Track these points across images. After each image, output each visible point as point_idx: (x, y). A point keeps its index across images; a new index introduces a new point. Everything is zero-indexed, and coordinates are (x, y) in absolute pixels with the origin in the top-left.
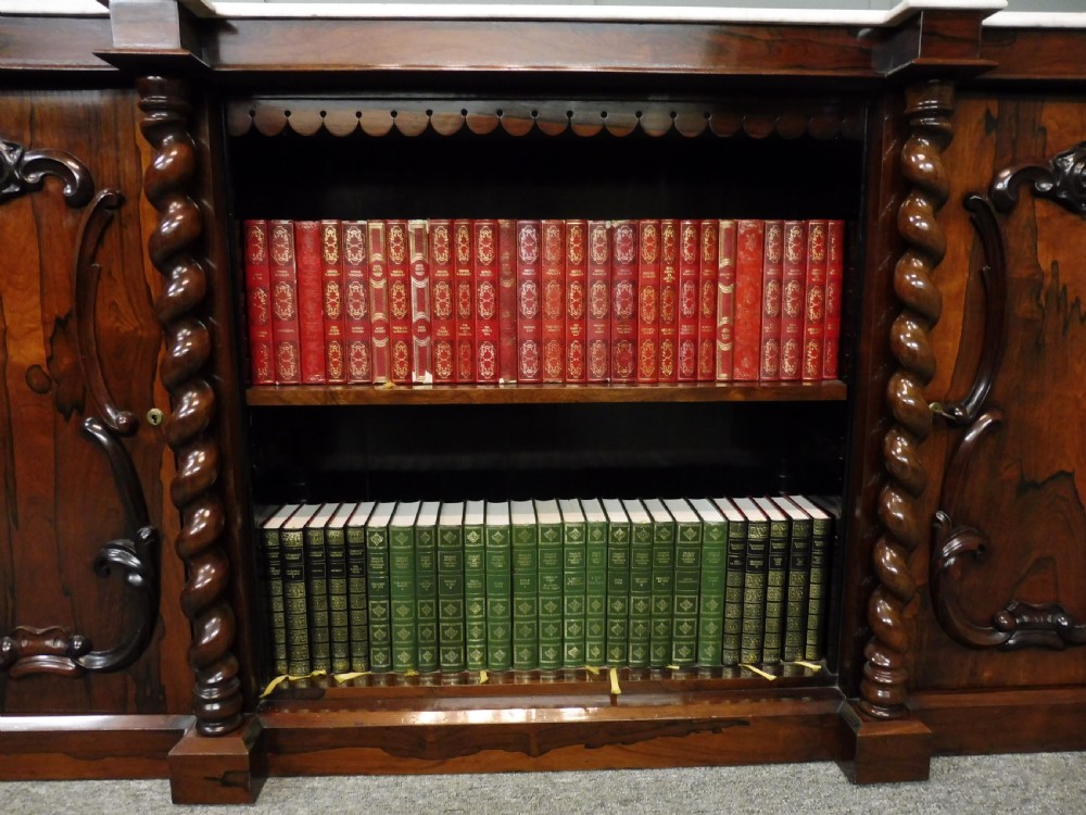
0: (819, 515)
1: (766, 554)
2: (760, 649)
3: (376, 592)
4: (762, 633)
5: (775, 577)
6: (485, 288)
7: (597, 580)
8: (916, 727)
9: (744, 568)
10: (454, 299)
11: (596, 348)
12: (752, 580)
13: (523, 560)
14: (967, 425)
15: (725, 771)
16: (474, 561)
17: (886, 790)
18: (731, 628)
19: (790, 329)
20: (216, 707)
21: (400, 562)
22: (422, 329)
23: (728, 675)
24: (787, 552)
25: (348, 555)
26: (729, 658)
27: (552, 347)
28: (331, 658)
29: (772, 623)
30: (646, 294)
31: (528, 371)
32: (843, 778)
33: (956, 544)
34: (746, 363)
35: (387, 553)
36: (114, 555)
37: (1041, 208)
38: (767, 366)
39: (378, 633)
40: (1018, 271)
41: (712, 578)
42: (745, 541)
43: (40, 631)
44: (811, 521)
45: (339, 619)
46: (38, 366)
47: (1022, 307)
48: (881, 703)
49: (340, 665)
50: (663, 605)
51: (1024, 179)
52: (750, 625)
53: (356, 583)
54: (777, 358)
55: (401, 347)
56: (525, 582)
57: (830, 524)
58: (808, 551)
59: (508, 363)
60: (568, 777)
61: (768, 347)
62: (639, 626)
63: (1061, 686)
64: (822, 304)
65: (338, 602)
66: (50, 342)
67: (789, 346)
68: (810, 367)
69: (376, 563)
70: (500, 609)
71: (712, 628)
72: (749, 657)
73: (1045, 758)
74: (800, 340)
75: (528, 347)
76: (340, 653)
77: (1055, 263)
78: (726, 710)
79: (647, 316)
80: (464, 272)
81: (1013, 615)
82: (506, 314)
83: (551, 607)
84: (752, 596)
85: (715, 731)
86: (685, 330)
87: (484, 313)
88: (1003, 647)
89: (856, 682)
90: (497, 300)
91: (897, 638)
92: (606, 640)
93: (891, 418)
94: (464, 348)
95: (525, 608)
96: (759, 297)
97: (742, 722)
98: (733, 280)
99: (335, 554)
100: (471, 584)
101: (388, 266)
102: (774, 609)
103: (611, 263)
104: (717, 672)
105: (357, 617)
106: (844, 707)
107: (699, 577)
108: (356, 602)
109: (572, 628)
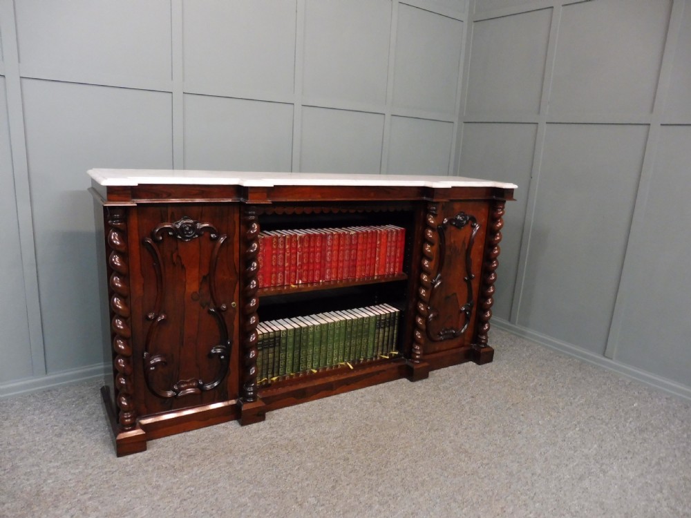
0: (397, 310)
1: (385, 323)
2: (382, 351)
3: (282, 350)
4: (383, 345)
5: (387, 329)
6: (318, 254)
7: (342, 337)
8: (426, 364)
9: (379, 328)
10: (309, 258)
11: (346, 270)
12: (381, 331)
13: (325, 334)
14: (436, 283)
15: (381, 385)
16: (311, 336)
17: (420, 382)
18: (376, 345)
19: (393, 260)
20: (252, 393)
21: (291, 340)
22: (300, 267)
23: (374, 359)
24: (389, 322)
25: (275, 340)
26: (374, 354)
27: (334, 270)
28: (267, 374)
29: (385, 342)
30: (359, 253)
31: (327, 277)
32: (409, 381)
33: (431, 315)
34: (382, 270)
35: (286, 338)
36: (213, 351)
37: (453, 228)
38: (387, 270)
39: (282, 363)
40: (447, 243)
41: (372, 331)
42: (380, 320)
43: (188, 381)
44: (395, 312)
45: (271, 361)
46: (196, 292)
47: (448, 253)
48: (417, 359)
49: (270, 376)
50: (360, 342)
51: (450, 222)
52: (380, 344)
53: (277, 349)
54: (390, 268)
55: (293, 274)
56: (324, 341)
57: (400, 313)
58: (394, 321)
59: (322, 276)
60: (343, 395)
61: (387, 265)
62: (353, 349)
63: (453, 348)
64: (400, 252)
65: (271, 355)
66: (201, 284)
67: (392, 264)
68: (397, 269)
69: (284, 341)
70: (317, 350)
71: (371, 346)
72: (380, 353)
73: (450, 367)
74: (395, 262)
75: (328, 271)
76: (270, 371)
77: (454, 242)
78: (374, 369)
79: (359, 258)
80: (312, 250)
81: (443, 332)
82: (323, 261)
83: (331, 347)
84: (381, 335)
85: (378, 374)
86: (368, 262)
87: (317, 261)
88: (441, 340)
89: (410, 354)
90: (321, 257)
91: (422, 342)
92: (344, 354)
93: (421, 284)
94: (311, 273)
95: (324, 348)
96: (386, 252)
97: (384, 371)
98: (380, 248)
99: (271, 340)
100: (310, 344)
101: (291, 248)
102: (386, 338)
103: (351, 244)
104: (372, 359)
105: (277, 359)
106: (407, 362)
107: (368, 332)
108: (277, 354)
109: (335, 352)
